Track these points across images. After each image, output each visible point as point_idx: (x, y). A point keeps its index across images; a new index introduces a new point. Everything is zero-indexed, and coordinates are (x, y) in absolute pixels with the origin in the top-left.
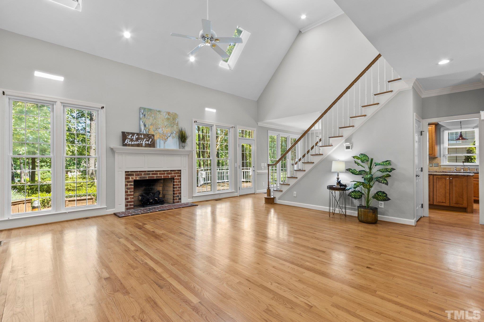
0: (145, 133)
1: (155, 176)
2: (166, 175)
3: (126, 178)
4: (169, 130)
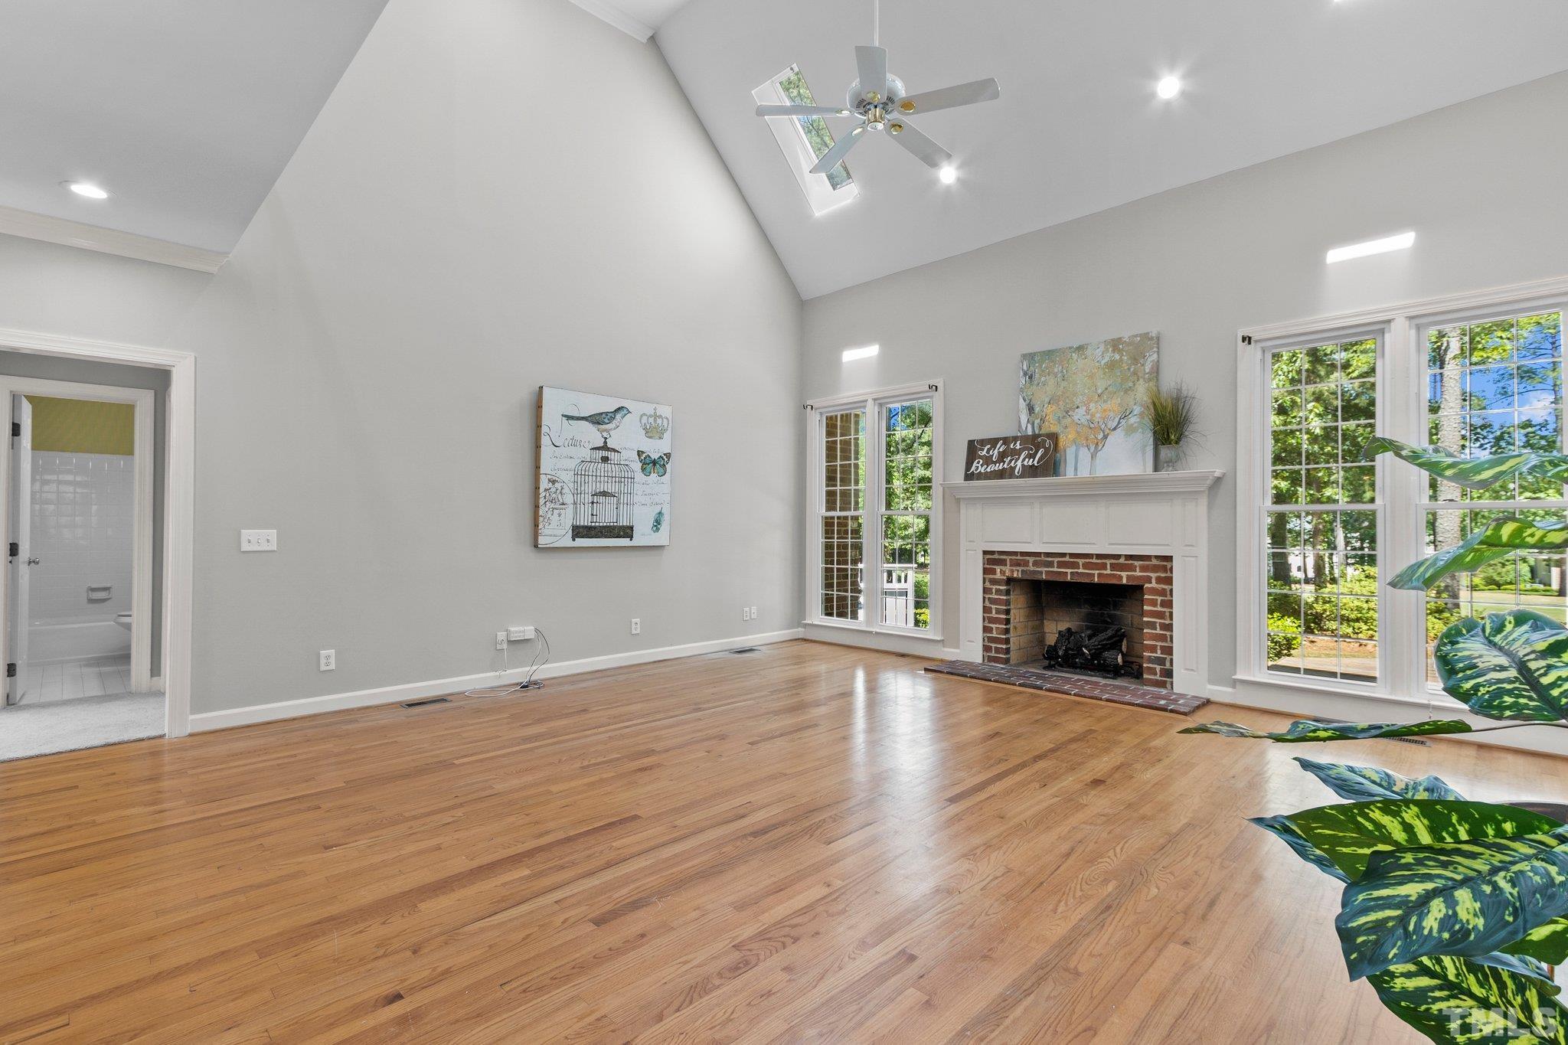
0: (1030, 432)
1: (1069, 571)
2: (1108, 572)
3: (986, 571)
4: (1113, 405)
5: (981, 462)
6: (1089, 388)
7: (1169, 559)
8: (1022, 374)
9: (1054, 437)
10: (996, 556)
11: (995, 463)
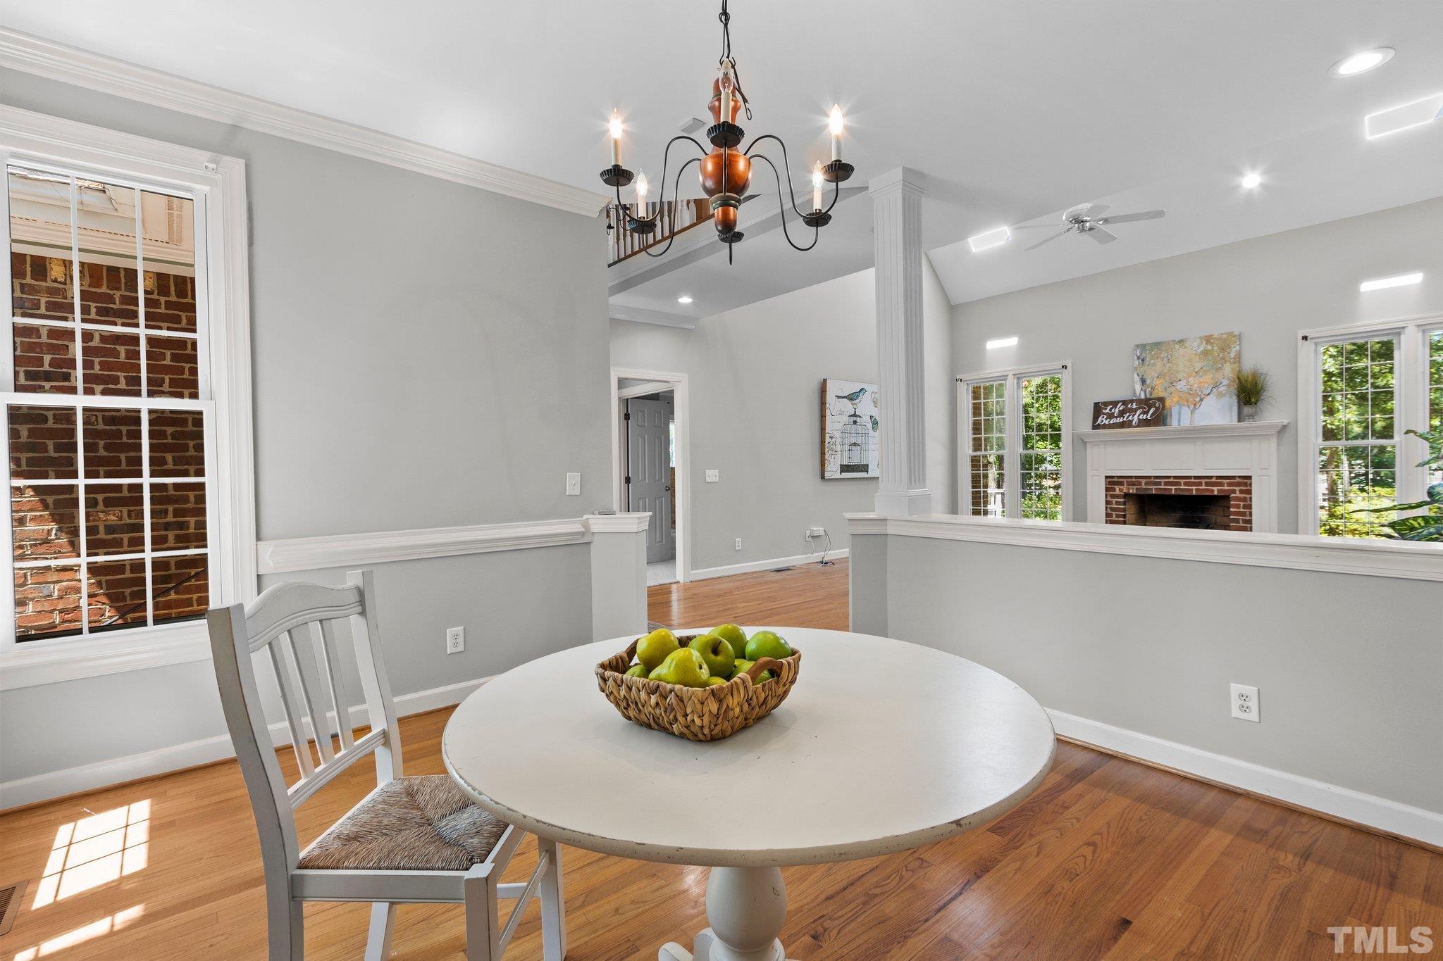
0: (1143, 397)
1: (1173, 488)
2: (1203, 487)
3: (1107, 490)
4: (1208, 379)
5: (1105, 417)
6: (1188, 368)
7: (1249, 478)
8: (1136, 358)
9: (1162, 400)
10: (1115, 479)
11: (1116, 417)
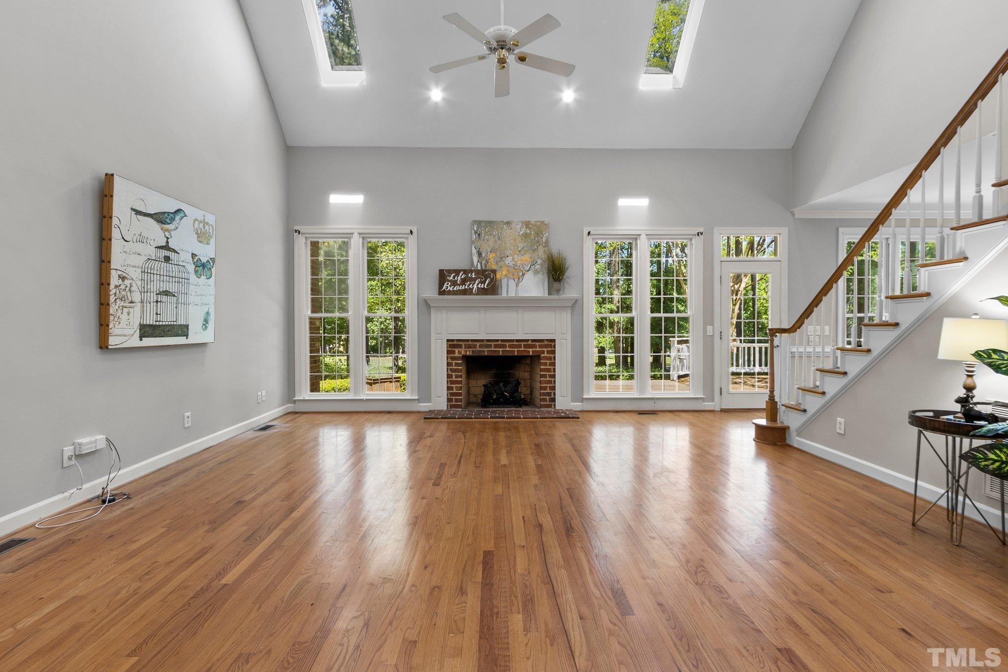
0: (479, 268)
1: (501, 350)
2: (522, 349)
3: (448, 352)
4: (527, 258)
5: (450, 284)
6: (513, 246)
7: (554, 341)
8: (473, 232)
9: (494, 272)
10: (455, 343)
11: (459, 285)
